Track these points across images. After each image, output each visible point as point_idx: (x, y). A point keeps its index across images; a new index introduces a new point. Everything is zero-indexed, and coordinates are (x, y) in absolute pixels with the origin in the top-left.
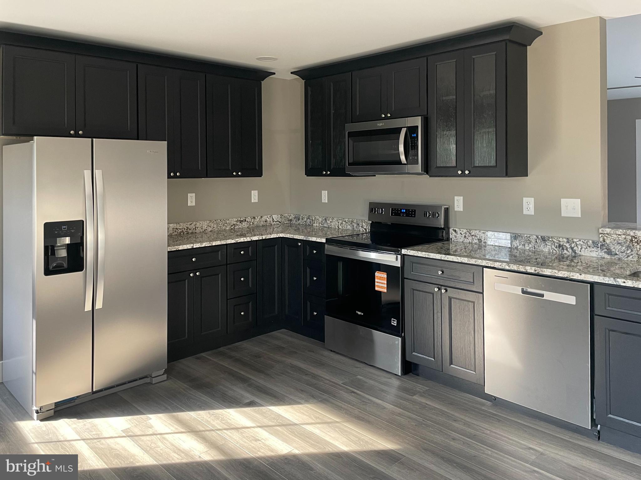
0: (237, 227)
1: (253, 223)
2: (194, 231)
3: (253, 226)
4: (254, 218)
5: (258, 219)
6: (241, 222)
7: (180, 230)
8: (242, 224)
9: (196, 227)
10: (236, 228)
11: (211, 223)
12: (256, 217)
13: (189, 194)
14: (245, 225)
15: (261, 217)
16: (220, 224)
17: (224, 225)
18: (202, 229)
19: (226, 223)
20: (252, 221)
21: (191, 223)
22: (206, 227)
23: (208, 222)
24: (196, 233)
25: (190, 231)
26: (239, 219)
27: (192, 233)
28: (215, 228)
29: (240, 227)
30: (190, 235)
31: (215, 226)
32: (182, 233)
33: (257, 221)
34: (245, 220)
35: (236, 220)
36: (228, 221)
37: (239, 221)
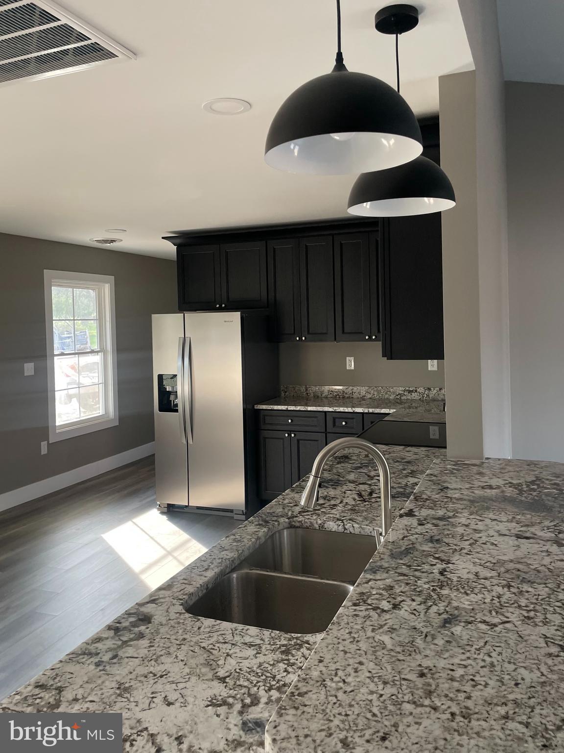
0: (404, 398)
1: (427, 395)
2: (351, 396)
3: (427, 398)
4: (429, 389)
5: (435, 391)
6: (410, 392)
7: (335, 393)
8: (411, 394)
9: (353, 392)
10: (402, 398)
11: (370, 390)
12: (432, 389)
13: (347, 358)
14: (415, 396)
15: (440, 389)
16: (382, 392)
17: (386, 393)
18: (360, 394)
19: (390, 392)
20: (426, 393)
21: (347, 387)
22: (364, 393)
23: (367, 388)
24: (353, 397)
25: (347, 396)
26: (407, 389)
27: (348, 398)
28: (375, 396)
29: (409, 397)
30: (347, 400)
31: (376, 393)
32: (338, 396)
33: (434, 393)
34: (416, 391)
35: (403, 389)
36: (391, 390)
37: (407, 390)
